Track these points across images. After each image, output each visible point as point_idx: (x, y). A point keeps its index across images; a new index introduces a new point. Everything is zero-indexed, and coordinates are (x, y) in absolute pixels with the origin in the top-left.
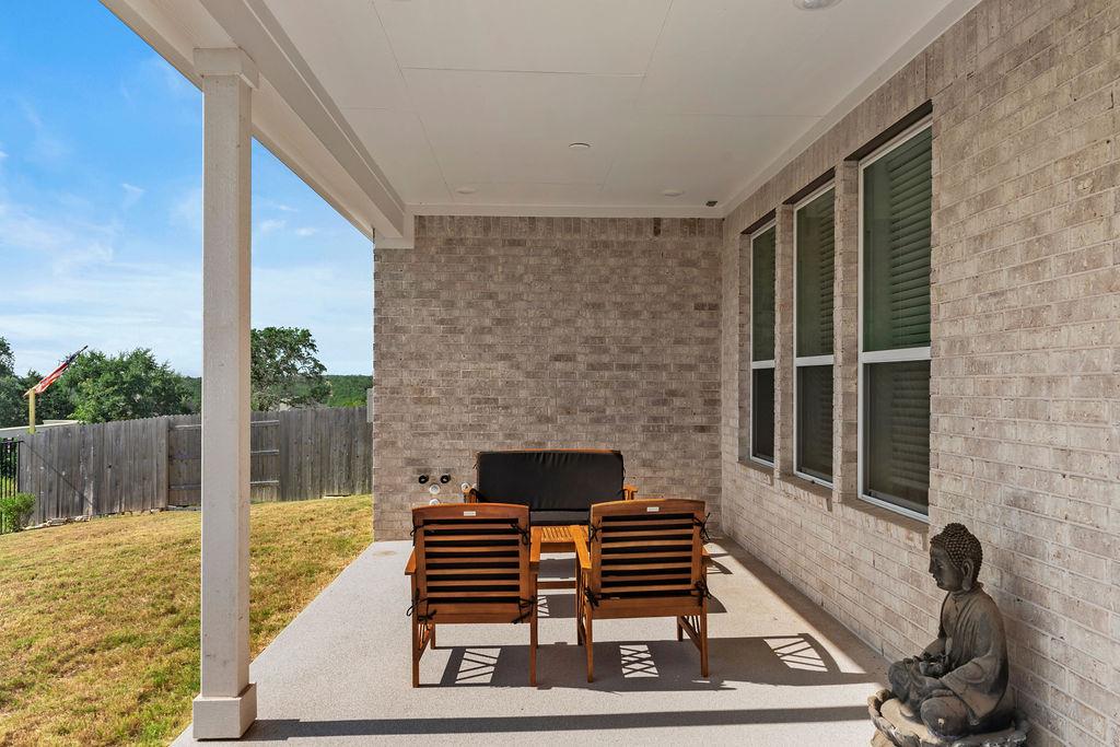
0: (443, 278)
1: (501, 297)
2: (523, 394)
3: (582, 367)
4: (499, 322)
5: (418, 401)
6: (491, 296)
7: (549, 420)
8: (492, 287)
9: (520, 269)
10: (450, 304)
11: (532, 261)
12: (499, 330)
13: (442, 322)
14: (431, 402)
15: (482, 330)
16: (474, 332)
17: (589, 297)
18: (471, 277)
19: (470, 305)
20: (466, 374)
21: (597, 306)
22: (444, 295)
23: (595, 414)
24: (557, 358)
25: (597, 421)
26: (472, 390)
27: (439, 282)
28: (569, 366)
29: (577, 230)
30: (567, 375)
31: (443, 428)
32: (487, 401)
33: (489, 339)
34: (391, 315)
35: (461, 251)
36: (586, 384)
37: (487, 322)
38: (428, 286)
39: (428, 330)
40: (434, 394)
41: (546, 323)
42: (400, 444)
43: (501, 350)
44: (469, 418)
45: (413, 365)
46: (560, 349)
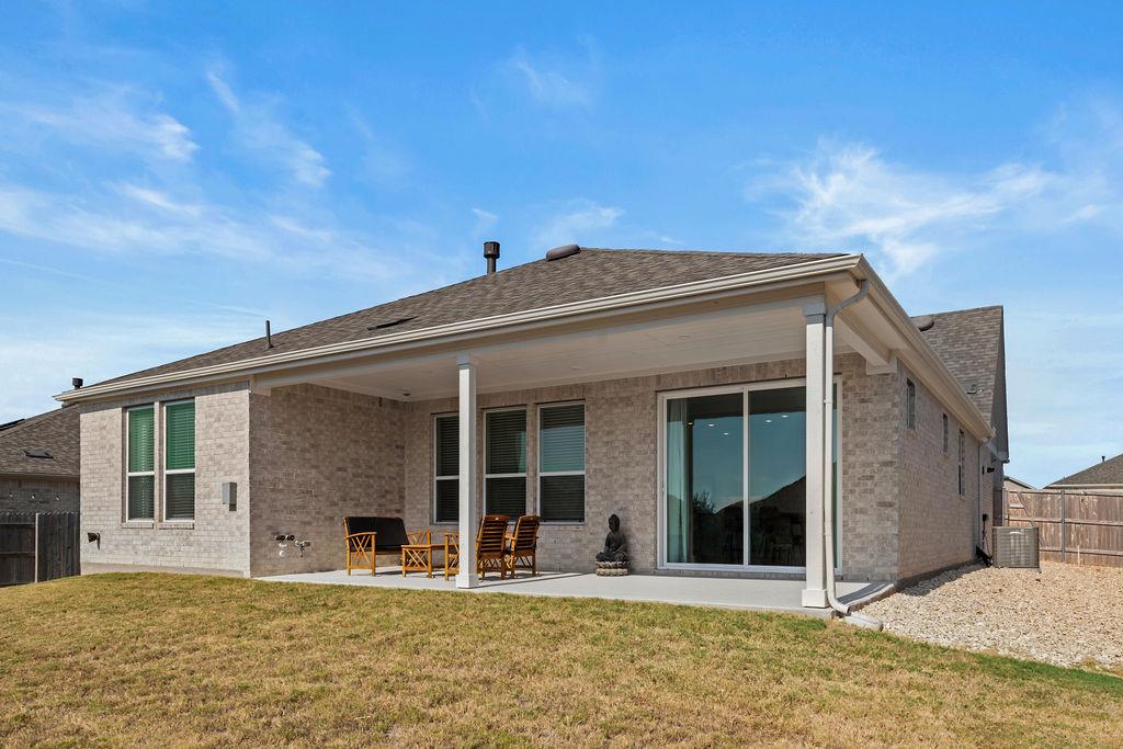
0: (285, 416)
1: (313, 432)
2: (324, 489)
3: (350, 475)
4: (313, 446)
5: (273, 491)
6: (309, 430)
7: (336, 504)
8: (310, 426)
9: (323, 417)
10: (289, 433)
11: (328, 412)
12: (312, 450)
13: (285, 443)
14: (280, 491)
15: (304, 450)
16: (301, 451)
17: (353, 436)
18: (299, 418)
19: (298, 434)
20: (297, 476)
21: (356, 442)
22: (286, 426)
23: (356, 502)
24: (339, 469)
25: (356, 505)
26: (300, 486)
27: (283, 418)
28: (344, 475)
29: (347, 399)
30: (344, 479)
31: (285, 507)
32: (308, 492)
33: (307, 455)
34: (258, 436)
35: (294, 401)
36: (352, 485)
37: (307, 445)
38: (277, 420)
39: (277, 447)
40: (281, 487)
41: (335, 449)
42: (264, 517)
43: (313, 462)
44: (299, 502)
45: (269, 467)
46: (340, 465)
